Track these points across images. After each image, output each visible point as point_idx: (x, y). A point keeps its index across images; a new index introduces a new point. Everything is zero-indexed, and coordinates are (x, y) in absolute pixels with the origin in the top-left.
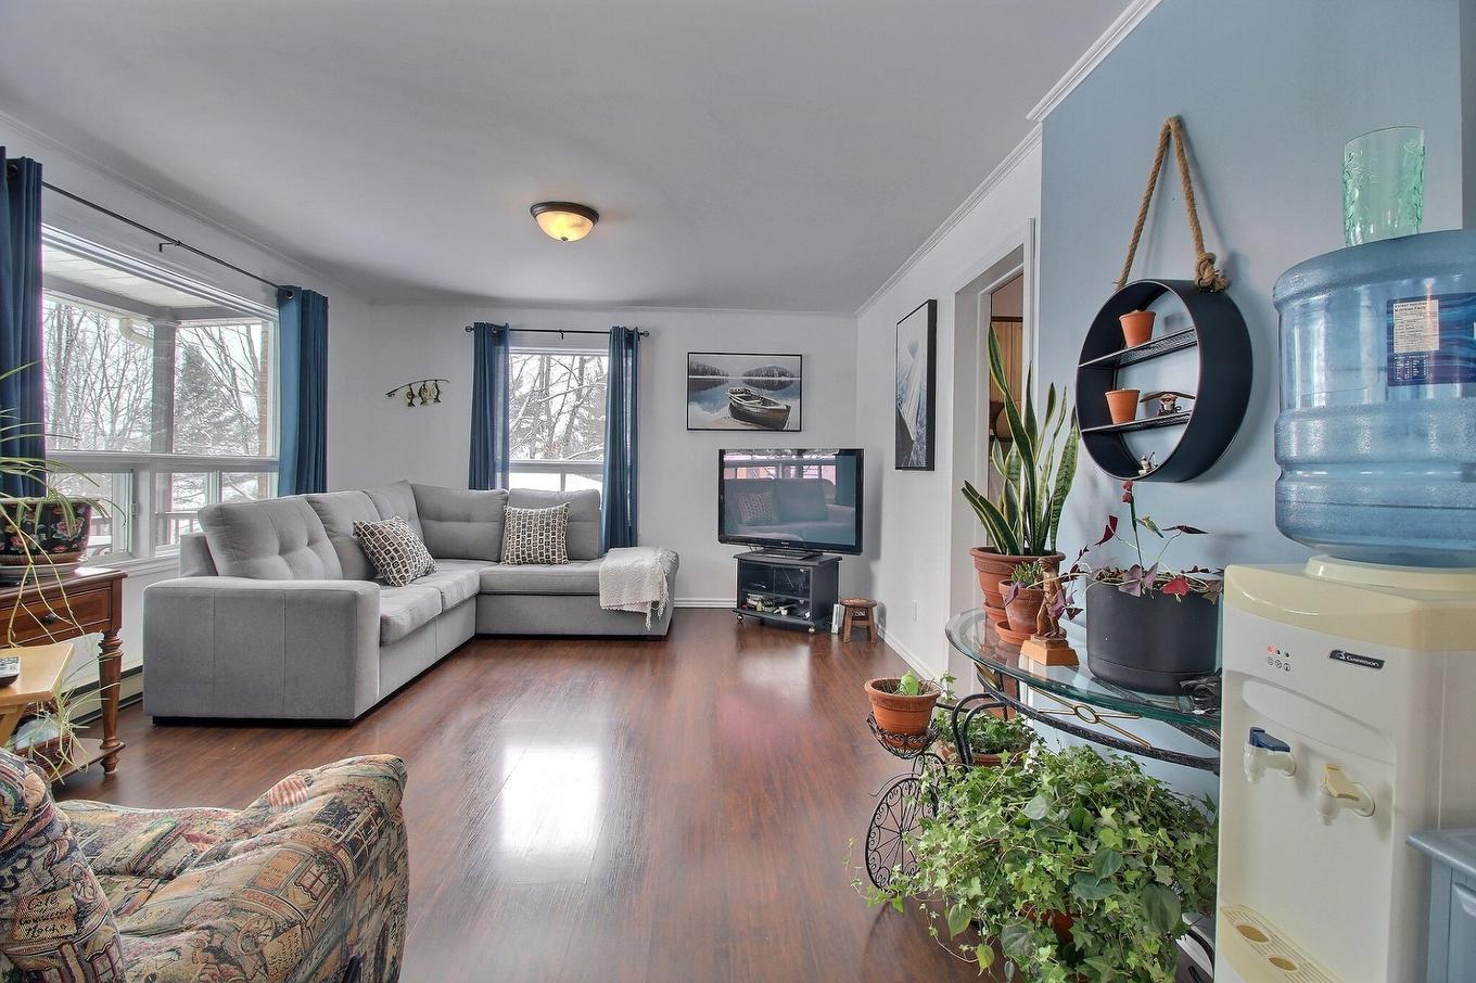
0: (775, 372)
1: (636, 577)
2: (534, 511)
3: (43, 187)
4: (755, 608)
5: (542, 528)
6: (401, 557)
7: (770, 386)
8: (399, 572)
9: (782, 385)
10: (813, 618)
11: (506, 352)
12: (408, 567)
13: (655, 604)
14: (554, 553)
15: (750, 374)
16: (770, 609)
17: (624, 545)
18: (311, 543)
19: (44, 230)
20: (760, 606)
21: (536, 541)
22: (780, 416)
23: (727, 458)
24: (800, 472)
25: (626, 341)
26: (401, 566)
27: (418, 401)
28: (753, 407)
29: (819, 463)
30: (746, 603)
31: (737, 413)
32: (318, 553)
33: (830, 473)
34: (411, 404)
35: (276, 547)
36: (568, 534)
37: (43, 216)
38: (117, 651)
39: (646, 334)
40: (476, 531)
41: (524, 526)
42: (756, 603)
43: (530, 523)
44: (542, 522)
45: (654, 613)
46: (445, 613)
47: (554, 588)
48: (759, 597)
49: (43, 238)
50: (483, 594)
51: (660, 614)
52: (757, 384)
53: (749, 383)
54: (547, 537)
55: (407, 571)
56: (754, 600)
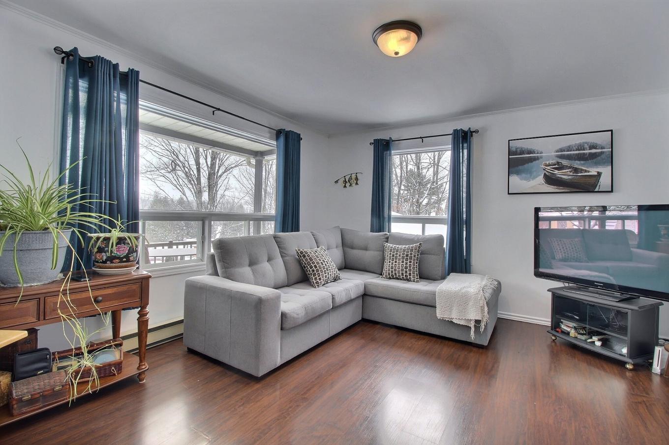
0: (586, 146)
1: (463, 300)
2: (400, 246)
3: (140, 83)
4: (568, 334)
5: (403, 258)
6: (317, 271)
7: (581, 158)
8: (316, 279)
9: (593, 156)
10: (631, 355)
11: (390, 155)
12: (321, 277)
13: (478, 322)
14: (410, 274)
15: (561, 150)
16: (583, 337)
17: (461, 272)
18: (270, 260)
19: (140, 102)
20: (573, 333)
21: (399, 265)
22: (592, 181)
23: (541, 214)
24: (603, 225)
25: (462, 138)
26: (317, 276)
27: (348, 184)
28: (565, 175)
29: (623, 218)
30: (559, 327)
31: (550, 180)
32: (272, 265)
33: (632, 226)
34: (345, 187)
35: (247, 262)
36: (420, 263)
37: (139, 96)
38: (147, 316)
39: (477, 132)
40: (369, 256)
41: (393, 256)
42: (569, 330)
43: (397, 254)
44: (404, 254)
45: (477, 328)
46: (335, 308)
47: (408, 299)
48: (572, 324)
49: (140, 106)
50: (366, 296)
51: (482, 330)
52: (569, 157)
53: (562, 157)
54: (406, 263)
55: (320, 279)
56: (567, 326)
